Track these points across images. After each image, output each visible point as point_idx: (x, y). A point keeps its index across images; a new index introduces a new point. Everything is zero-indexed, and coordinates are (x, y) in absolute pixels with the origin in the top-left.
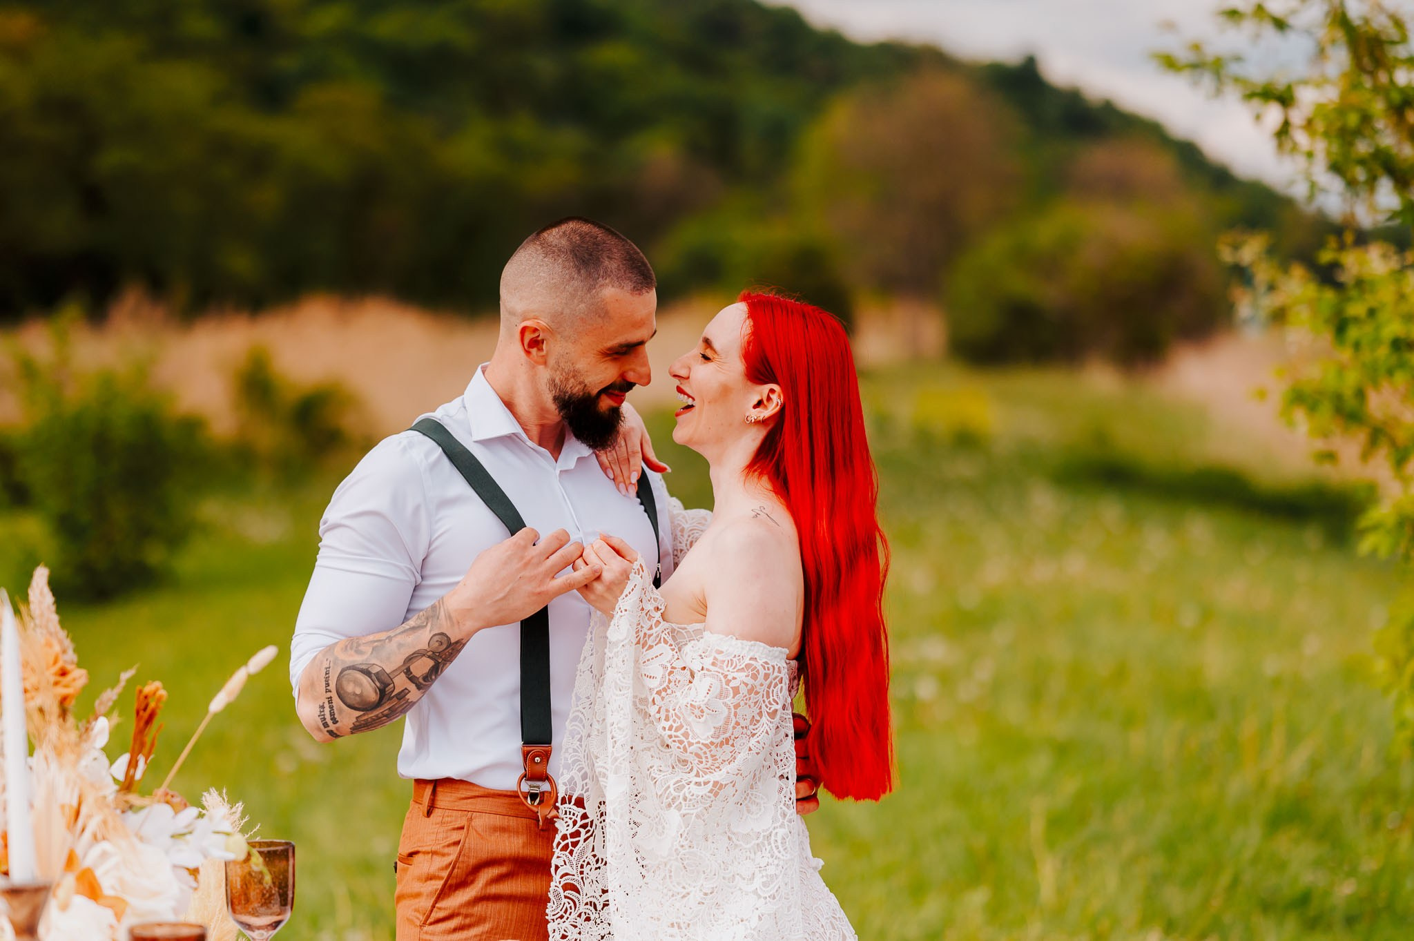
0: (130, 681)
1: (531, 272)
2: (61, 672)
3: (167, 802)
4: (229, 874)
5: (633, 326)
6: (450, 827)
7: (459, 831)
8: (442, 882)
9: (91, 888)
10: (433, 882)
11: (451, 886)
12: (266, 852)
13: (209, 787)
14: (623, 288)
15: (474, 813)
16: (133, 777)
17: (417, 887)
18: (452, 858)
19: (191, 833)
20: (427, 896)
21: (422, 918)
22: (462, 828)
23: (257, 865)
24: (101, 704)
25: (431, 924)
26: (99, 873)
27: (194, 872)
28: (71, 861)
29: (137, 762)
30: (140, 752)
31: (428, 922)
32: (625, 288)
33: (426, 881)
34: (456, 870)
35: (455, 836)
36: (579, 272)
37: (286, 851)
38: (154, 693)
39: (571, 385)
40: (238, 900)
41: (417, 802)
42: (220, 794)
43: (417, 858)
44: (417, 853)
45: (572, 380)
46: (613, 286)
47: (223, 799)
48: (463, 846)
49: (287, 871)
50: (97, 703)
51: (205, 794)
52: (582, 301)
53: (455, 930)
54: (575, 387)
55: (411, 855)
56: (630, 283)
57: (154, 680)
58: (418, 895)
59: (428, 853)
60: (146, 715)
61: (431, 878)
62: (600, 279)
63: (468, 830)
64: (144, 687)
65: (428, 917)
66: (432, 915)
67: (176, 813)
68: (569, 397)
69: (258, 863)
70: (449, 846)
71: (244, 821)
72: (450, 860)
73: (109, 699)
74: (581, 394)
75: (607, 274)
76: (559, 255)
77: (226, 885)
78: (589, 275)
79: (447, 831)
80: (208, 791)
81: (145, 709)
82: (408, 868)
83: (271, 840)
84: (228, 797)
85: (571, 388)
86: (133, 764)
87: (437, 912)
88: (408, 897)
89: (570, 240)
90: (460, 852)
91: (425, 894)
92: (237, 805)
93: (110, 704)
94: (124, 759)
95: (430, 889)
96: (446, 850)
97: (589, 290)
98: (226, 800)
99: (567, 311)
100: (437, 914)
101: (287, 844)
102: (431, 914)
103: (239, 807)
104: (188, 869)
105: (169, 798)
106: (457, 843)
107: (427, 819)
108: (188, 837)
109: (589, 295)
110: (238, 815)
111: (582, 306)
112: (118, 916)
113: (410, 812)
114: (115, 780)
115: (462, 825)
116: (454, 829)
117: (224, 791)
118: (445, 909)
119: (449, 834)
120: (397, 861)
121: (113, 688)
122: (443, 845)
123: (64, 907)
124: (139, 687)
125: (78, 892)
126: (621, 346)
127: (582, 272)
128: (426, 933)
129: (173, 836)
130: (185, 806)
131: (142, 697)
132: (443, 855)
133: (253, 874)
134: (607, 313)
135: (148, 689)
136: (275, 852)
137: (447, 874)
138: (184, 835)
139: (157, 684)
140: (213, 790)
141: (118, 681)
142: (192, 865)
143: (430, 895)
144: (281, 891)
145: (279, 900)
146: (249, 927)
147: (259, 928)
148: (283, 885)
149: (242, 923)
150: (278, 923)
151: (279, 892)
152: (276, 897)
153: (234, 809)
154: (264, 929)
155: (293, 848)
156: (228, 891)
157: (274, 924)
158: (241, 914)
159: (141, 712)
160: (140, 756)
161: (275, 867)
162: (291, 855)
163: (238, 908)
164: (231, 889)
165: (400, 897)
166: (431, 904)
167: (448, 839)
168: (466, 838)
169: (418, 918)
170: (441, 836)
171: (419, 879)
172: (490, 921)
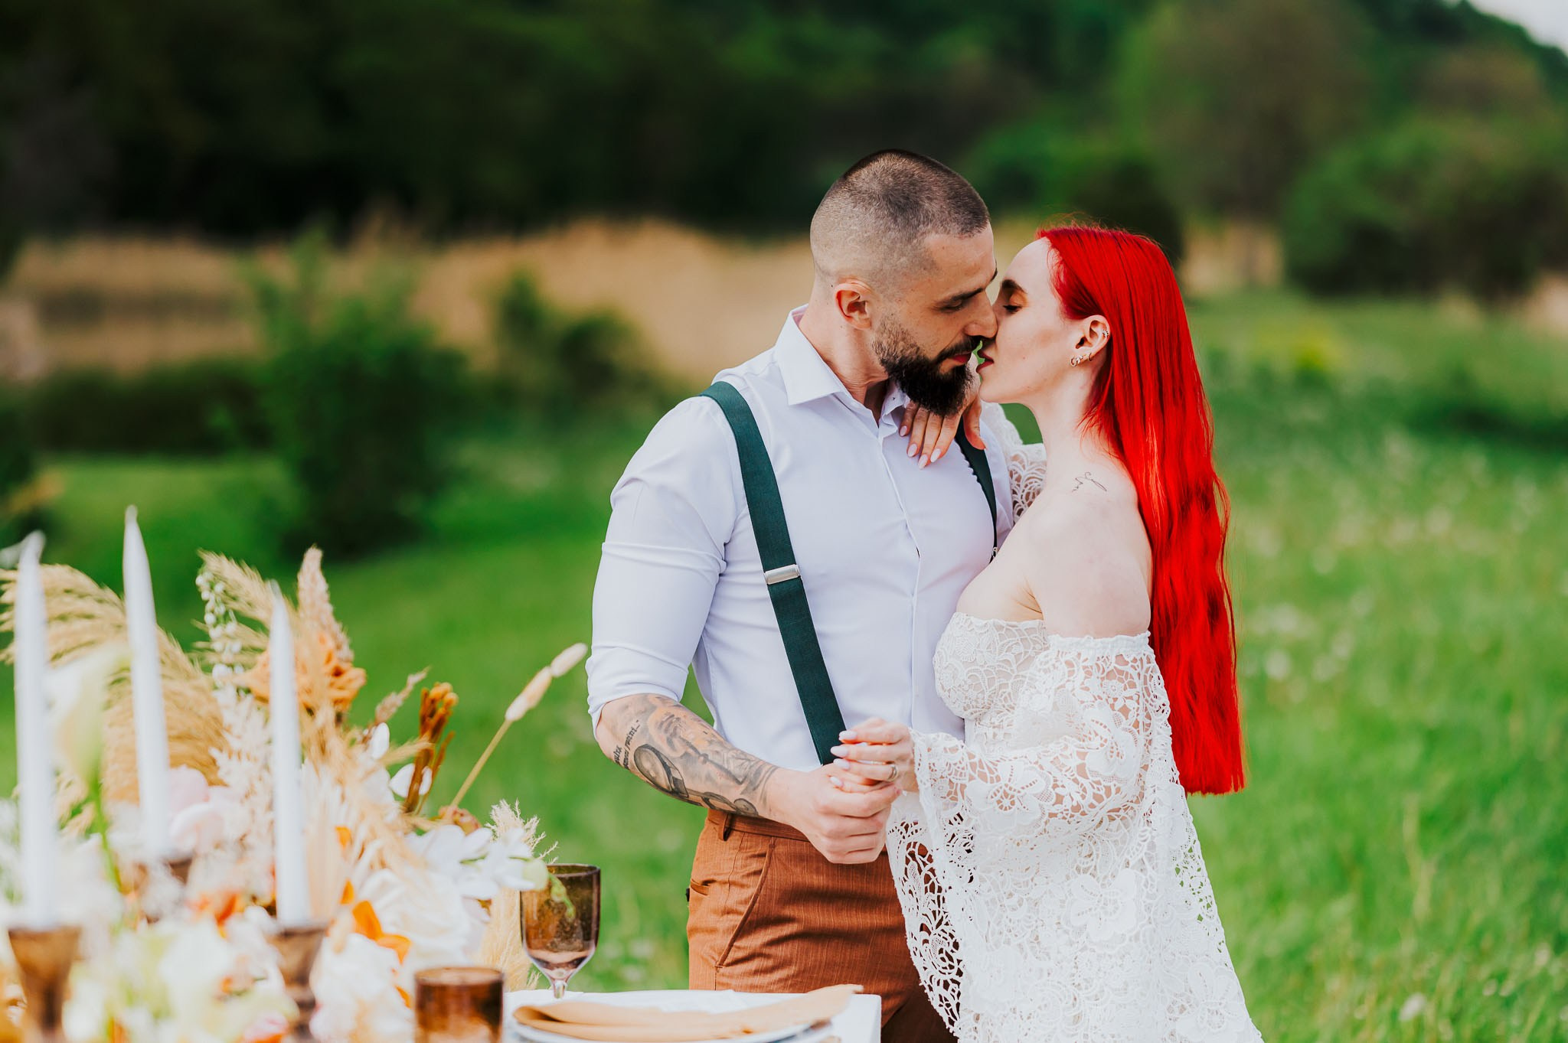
0: (418, 685)
1: (841, 226)
2: (335, 672)
3: (456, 823)
4: (525, 903)
5: (966, 274)
6: (750, 854)
7: (760, 859)
8: (741, 918)
9: (369, 926)
10: (731, 917)
11: (751, 923)
12: (567, 878)
13: (499, 800)
14: (948, 233)
15: (778, 839)
16: (417, 792)
17: (712, 920)
18: (752, 891)
19: (483, 858)
20: (723, 931)
21: (719, 958)
22: (763, 855)
23: (559, 895)
24: (384, 709)
25: (728, 965)
26: (377, 907)
27: (486, 904)
28: (347, 893)
29: (421, 776)
30: (426, 764)
31: (725, 962)
32: (951, 232)
33: (722, 915)
34: (757, 905)
35: (755, 865)
36: (895, 221)
37: (589, 879)
38: (443, 697)
39: (901, 349)
40: (532, 934)
41: (713, 822)
42: (512, 807)
43: (712, 887)
44: (713, 881)
45: (901, 343)
46: (937, 232)
47: (516, 813)
48: (765, 877)
49: (590, 901)
50: (378, 708)
51: (495, 807)
52: (903, 255)
53: (756, 972)
54: (907, 350)
55: (706, 883)
56: (957, 226)
57: (442, 682)
58: (713, 931)
59: (725, 883)
60: (433, 721)
61: (728, 912)
62: (921, 226)
63: (770, 858)
64: (431, 689)
65: (725, 957)
66: (729, 955)
67: (467, 833)
68: (901, 361)
69: (559, 893)
70: (749, 875)
71: (539, 839)
72: (750, 894)
73: (393, 705)
74: (914, 357)
75: (928, 220)
76: (870, 204)
77: (521, 916)
78: (908, 223)
79: (747, 858)
80: (498, 803)
81: (432, 715)
82: (702, 899)
83: (572, 864)
84: (522, 812)
85: (902, 351)
86: (417, 778)
87: (735, 951)
88: (703, 931)
89: (881, 182)
90: (762, 884)
91: (721, 931)
92: (531, 820)
93: (394, 710)
94: (409, 770)
95: (727, 925)
96: (745, 881)
97: (909, 240)
98: (519, 815)
99: (887, 267)
100: (734, 955)
101: (591, 868)
102: (728, 953)
103: (534, 822)
104: (479, 901)
105: (457, 817)
106: (757, 873)
107: (723, 842)
108: (480, 863)
109: (909, 247)
110: (533, 831)
111: (903, 259)
112: (401, 957)
113: (705, 833)
114: (396, 797)
115: (763, 852)
116: (754, 856)
117: (517, 804)
118: (744, 948)
119: (748, 861)
120: (690, 887)
121: (398, 691)
122: (742, 874)
123: (340, 950)
124: (425, 691)
125: (357, 931)
126: (955, 298)
127: (899, 220)
128: (723, 975)
129: (462, 862)
130: (477, 827)
131: (428, 702)
132: (742, 886)
133: (553, 904)
134: (933, 263)
135: (434, 692)
136: (578, 878)
137: (747, 909)
138: (475, 860)
139: (446, 686)
140: (503, 803)
141: (404, 684)
142: (484, 897)
143: (728, 931)
144: (584, 923)
145: (581, 933)
146: (547, 964)
147: (559, 966)
148: (587, 916)
149: (538, 960)
150: (579, 961)
151: (582, 925)
152: (579, 930)
153: (528, 825)
154: (563, 967)
155: (598, 874)
156: (524, 923)
157: (575, 962)
158: (537, 949)
159: (427, 719)
160: (425, 768)
161: (578, 897)
162: (595, 882)
163: (534, 942)
164: (527, 921)
165: (694, 930)
166: (729, 942)
167: (748, 868)
168: (768, 867)
169: (713, 958)
170: (739, 863)
171: (715, 912)
172: (796, 962)
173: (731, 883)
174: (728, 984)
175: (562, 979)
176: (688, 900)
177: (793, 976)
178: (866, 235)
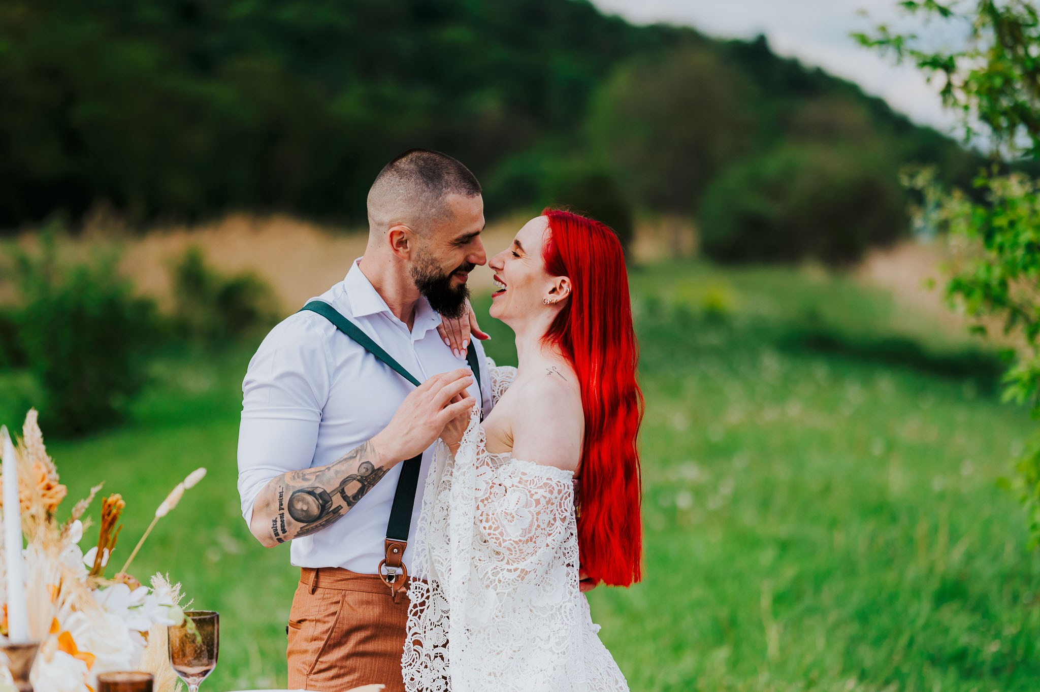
0: (98, 494)
1: (392, 191)
2: (47, 487)
3: (125, 583)
4: (171, 636)
5: (470, 222)
6: (329, 602)
7: (335, 605)
8: (323, 642)
9: (69, 646)
10: (316, 642)
11: (330, 645)
12: (198, 620)
13: (155, 571)
14: (460, 194)
15: (347, 592)
16: (100, 564)
17: (305, 646)
18: (331, 624)
19: (142, 605)
20: (312, 652)
21: (309, 669)
22: (338, 602)
23: (191, 629)
24: (77, 510)
25: (315, 673)
26: (74, 635)
27: (145, 634)
28: (54, 626)
29: (103, 553)
30: (105, 546)
31: (313, 672)
32: (462, 194)
33: (311, 641)
34: (333, 634)
35: (333, 609)
36: (427, 186)
37: (213, 619)
38: (116, 503)
40: (176, 655)
41: (305, 583)
42: (164, 577)
43: (304, 624)
44: (304, 620)
46: (453, 193)
47: (167, 581)
48: (339, 616)
49: (213, 634)
50: (73, 510)
51: (153, 577)
52: (433, 207)
53: (333, 678)
55: (300, 622)
56: (465, 190)
57: (115, 493)
58: (305, 652)
59: (313, 621)
60: (109, 519)
61: (315, 639)
62: (443, 189)
63: (343, 604)
64: (108, 498)
65: (313, 668)
66: (316, 667)
67: (132, 590)
69: (191, 627)
70: (328, 616)
71: (181, 597)
72: (329, 626)
73: (82, 508)
74: (437, 276)
75: (448, 185)
76: (411, 176)
77: (169, 644)
78: (436, 187)
79: (327, 605)
80: (155, 574)
81: (109, 514)
82: (296, 632)
83: (201, 611)
84: (170, 579)
86: (100, 555)
87: (319, 665)
88: (297, 653)
89: (416, 164)
90: (337, 621)
91: (311, 651)
92: (177, 585)
93: (83, 510)
94: (94, 551)
95: (314, 647)
96: (326, 619)
97: (437, 198)
98: (168, 581)
99: (423, 216)
100: (319, 666)
101: (213, 613)
102: (315, 666)
104: (140, 632)
105: (126, 580)
106: (334, 614)
107: (312, 596)
108: (140, 608)
109: (437, 202)
110: (177, 592)
111: (433, 210)
112: (89, 666)
113: (299, 590)
114: (87, 566)
115: (338, 600)
116: (332, 603)
117: (167, 575)
118: (325, 662)
119: (328, 607)
120: (288, 625)
121: (85, 499)
122: (324, 615)
123: (49, 660)
124: (104, 498)
125: (60, 649)
126: (464, 236)
127: (430, 185)
128: (312, 680)
129: (129, 608)
130: (138, 585)
131: (106, 506)
132: (324, 622)
133: (189, 636)
134: (452, 213)
135: (111, 500)
136: (204, 619)
137: (327, 636)
138: (137, 607)
139: (118, 496)
140: (158, 574)
141: (89, 494)
142: (143, 630)
143: (314, 652)
144: (209, 648)
145: (207, 654)
146: (185, 674)
147: (193, 675)
148: (210, 643)
149: (180, 672)
150: (206, 672)
151: (207, 649)
152: (206, 653)
153: (174, 588)
154: (196, 676)
155: (218, 616)
156: (171, 649)
157: (203, 673)
158: (179, 664)
159: (106, 517)
160: (105, 548)
161: (205, 631)
162: (216, 621)
163: (177, 661)
164: (172, 648)
165: (291, 653)
166: (315, 659)
167: (328, 611)
168: (341, 609)
169: (305, 669)
170: (322, 608)
171: (306, 640)
172: (358, 671)
173: (317, 621)
174: (314, 685)
175: (195, 684)
176: (287, 634)
177: (356, 680)
178: (409, 195)
